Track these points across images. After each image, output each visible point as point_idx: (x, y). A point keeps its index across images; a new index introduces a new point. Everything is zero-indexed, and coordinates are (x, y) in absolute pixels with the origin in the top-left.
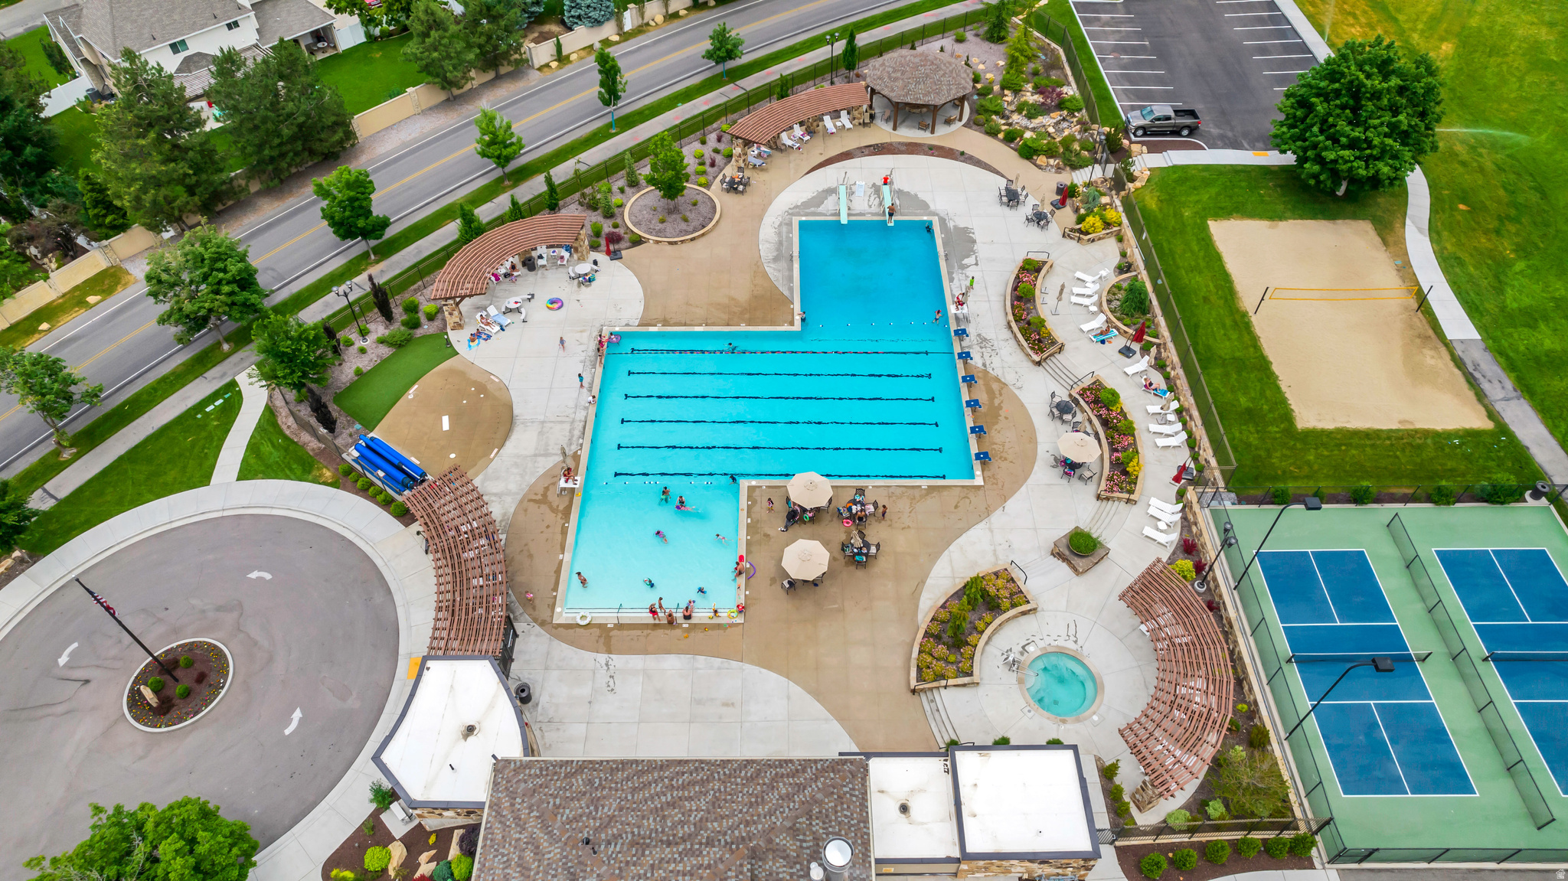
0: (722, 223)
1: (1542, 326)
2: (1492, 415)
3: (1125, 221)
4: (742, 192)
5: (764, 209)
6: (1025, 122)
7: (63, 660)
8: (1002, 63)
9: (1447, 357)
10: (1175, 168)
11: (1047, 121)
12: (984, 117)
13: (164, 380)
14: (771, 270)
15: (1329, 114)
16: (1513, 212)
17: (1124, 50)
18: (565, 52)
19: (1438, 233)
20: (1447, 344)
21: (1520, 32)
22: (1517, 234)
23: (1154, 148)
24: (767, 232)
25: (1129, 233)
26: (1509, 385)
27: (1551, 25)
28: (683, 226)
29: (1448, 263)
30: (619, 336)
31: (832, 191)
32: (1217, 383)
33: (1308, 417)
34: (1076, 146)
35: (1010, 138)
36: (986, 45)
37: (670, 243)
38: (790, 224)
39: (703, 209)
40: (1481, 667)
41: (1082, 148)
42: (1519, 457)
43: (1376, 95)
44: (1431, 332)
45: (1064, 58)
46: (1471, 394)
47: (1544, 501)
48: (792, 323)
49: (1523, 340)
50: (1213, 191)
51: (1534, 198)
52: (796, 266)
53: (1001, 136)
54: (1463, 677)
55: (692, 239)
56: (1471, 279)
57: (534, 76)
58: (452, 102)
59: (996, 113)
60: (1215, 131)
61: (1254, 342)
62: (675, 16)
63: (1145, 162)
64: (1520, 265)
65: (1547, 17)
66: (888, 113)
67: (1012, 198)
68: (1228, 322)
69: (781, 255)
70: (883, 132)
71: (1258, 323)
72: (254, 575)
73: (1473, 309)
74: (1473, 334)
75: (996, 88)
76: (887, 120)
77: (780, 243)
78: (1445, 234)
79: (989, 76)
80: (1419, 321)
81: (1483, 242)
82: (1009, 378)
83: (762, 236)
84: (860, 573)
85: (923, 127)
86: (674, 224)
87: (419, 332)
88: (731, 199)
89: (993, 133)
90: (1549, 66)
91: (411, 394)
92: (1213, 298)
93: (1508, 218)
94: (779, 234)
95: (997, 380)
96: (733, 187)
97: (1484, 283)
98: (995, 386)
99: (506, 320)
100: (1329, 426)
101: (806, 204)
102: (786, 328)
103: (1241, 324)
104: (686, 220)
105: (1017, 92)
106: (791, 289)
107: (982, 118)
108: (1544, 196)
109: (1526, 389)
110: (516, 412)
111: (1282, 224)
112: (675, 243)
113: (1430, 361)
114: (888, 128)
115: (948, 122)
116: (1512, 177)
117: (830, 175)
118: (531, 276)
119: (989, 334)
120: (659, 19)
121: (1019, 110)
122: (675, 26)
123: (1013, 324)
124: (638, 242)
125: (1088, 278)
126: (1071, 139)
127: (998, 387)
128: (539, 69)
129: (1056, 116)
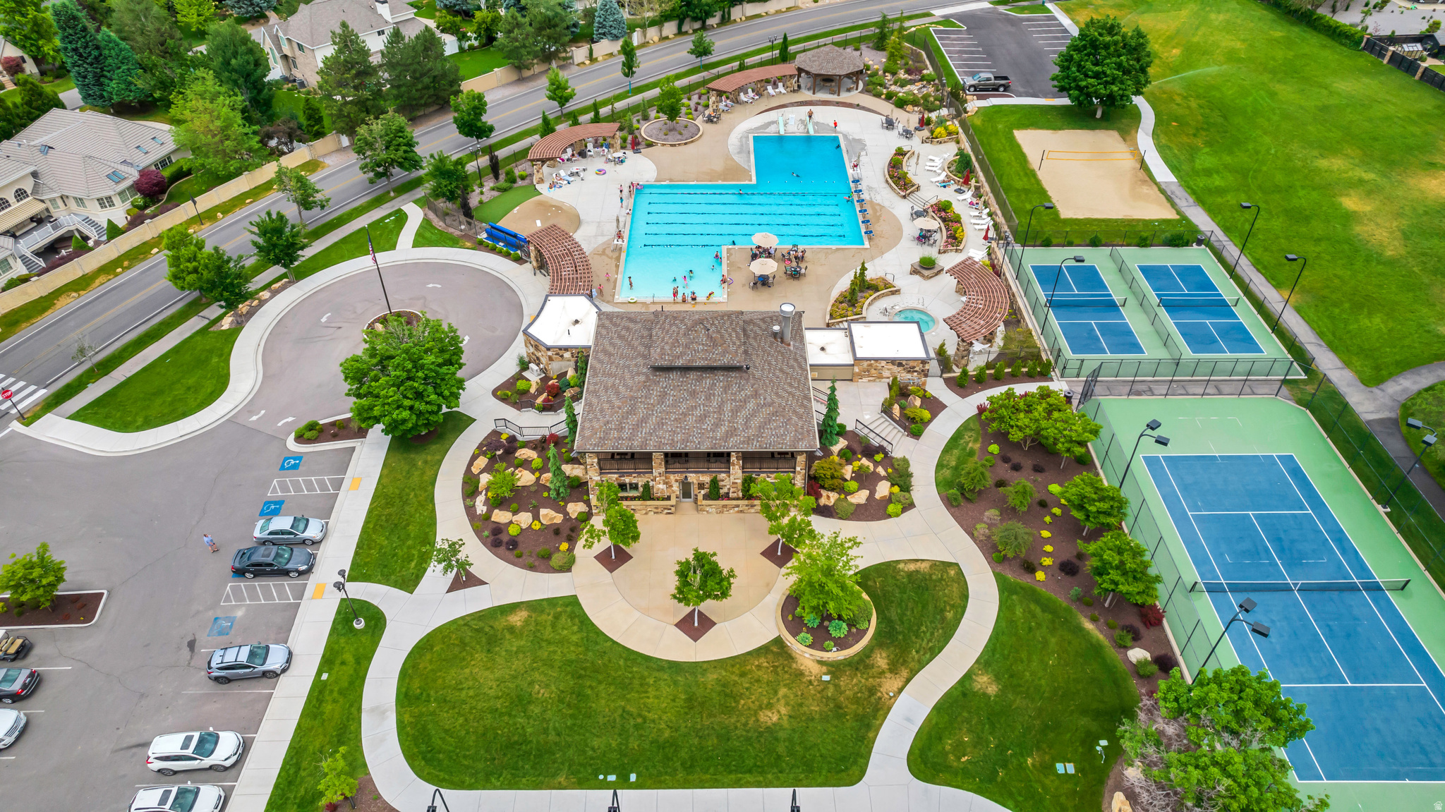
0: (704, 137)
1: (1215, 176)
2: (1178, 213)
3: (960, 131)
4: (716, 123)
5: (731, 131)
6: (898, 89)
7: (324, 320)
8: (884, 60)
9: (1156, 189)
10: (994, 106)
11: (914, 88)
12: (873, 88)
13: (356, 209)
14: (736, 158)
15: (1081, 60)
16: (1206, 126)
17: (966, 52)
18: (594, 56)
19: (1158, 136)
20: (1157, 184)
21: (1223, 44)
22: (1207, 136)
23: (979, 98)
24: (733, 140)
25: (963, 136)
26: (1191, 200)
27: (1244, 41)
28: (680, 137)
29: (1161, 149)
30: (643, 187)
31: (773, 122)
32: (1013, 199)
33: (1065, 213)
34: (932, 99)
35: (889, 97)
36: (874, 52)
37: (672, 145)
38: (748, 137)
39: (693, 130)
40: (1157, 309)
41: (935, 100)
42: (1194, 230)
43: (1106, 46)
44: (1148, 179)
45: (925, 56)
46: (1168, 205)
47: (1203, 246)
48: (751, 180)
49: (1201, 182)
50: (1018, 116)
51: (1220, 120)
52: (752, 156)
53: (883, 97)
54: (1146, 312)
55: (685, 144)
56: (1175, 156)
57: (574, 69)
58: (521, 80)
59: (881, 85)
60: (1021, 90)
61: (1038, 182)
62: (667, 38)
63: (974, 104)
64: (1206, 150)
65: (1242, 37)
66: (809, 85)
67: (890, 124)
68: (1022, 173)
69: (742, 150)
70: (806, 95)
71: (1040, 175)
72: (431, 286)
73: (1174, 169)
74: (1172, 178)
75: (881, 73)
76: (809, 89)
77: (742, 145)
78: (1162, 136)
79: (876, 67)
80: (1142, 174)
81: (1185, 139)
82: (886, 204)
83: (729, 142)
84: (795, 282)
85: (833, 93)
86: (673, 138)
87: (515, 185)
88: (709, 126)
89: (878, 95)
90: (1239, 60)
91: (515, 210)
92: (1014, 163)
93: (1202, 129)
94: (741, 141)
95: (879, 205)
96: (710, 120)
97: (1182, 158)
98: (877, 207)
99: (571, 179)
100: (1082, 217)
101: (757, 128)
102: (747, 182)
103: (1032, 174)
104: (681, 134)
105: (894, 74)
106: (749, 166)
107: (871, 87)
108: (1225, 117)
109: (1200, 201)
110: (581, 218)
111: (1061, 132)
112: (674, 145)
113: (1145, 191)
114: (810, 93)
115: (849, 90)
116: (1207, 111)
117: (772, 115)
118: (584, 161)
119: (874, 185)
120: (656, 39)
121: (895, 83)
122: (666, 44)
123: (889, 180)
124: (650, 145)
125: (936, 159)
126: (928, 95)
127: (879, 208)
128: (578, 65)
129: (919, 85)
